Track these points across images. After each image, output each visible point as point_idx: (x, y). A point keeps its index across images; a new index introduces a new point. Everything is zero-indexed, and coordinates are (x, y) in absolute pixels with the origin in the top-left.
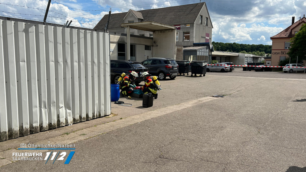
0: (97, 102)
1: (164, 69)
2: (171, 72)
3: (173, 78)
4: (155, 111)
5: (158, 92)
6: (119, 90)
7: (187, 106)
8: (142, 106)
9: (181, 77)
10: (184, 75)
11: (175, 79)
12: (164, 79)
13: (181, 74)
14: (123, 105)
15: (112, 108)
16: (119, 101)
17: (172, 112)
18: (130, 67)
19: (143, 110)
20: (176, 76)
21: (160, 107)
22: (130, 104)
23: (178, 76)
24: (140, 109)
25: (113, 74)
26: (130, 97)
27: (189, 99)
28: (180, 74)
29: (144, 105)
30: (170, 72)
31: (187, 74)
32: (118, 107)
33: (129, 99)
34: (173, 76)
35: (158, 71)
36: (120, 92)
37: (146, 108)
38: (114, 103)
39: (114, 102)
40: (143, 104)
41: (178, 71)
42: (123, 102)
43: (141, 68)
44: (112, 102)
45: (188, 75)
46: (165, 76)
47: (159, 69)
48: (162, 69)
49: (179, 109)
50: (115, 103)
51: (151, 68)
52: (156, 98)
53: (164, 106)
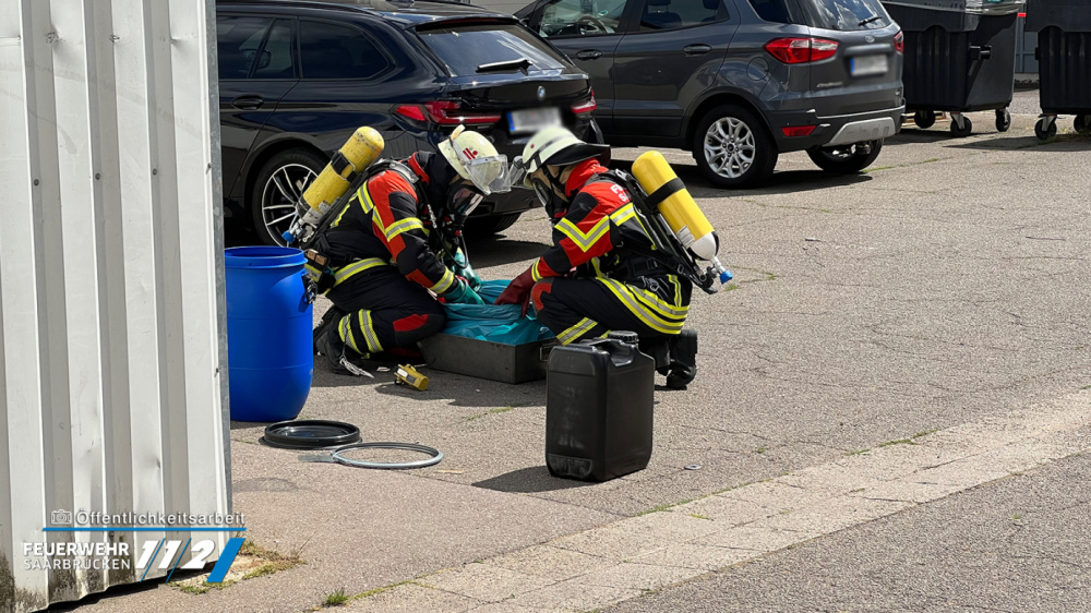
0: (88, 433)
1: (754, 80)
2: (825, 105)
3: (844, 167)
4: (678, 521)
5: (699, 315)
6: (306, 304)
7: (1008, 453)
8: (537, 470)
9: (936, 148)
10: (961, 130)
11: (869, 170)
12: (762, 179)
13: (931, 121)
14: (353, 455)
15: (246, 486)
16: (307, 412)
17: (848, 519)
18: (410, 69)
19: (553, 508)
20: (876, 146)
21: (720, 471)
22: (417, 448)
23: (903, 136)
24: (522, 497)
25: (246, 138)
26: (419, 378)
27: (1025, 379)
28: (925, 120)
29: (560, 462)
30: (815, 102)
31: (991, 115)
32: (300, 481)
33: (405, 388)
34: (844, 148)
35: (693, 92)
36: (317, 321)
37: (586, 489)
38: (263, 441)
39: (260, 431)
40: (552, 448)
41: (895, 87)
42: (352, 429)
43: (518, 77)
44: (235, 433)
45: (1002, 124)
46: (768, 148)
47: (703, 78)
48: (734, 79)
49: (925, 494)
50: (272, 441)
51: (614, 71)
52: (679, 381)
53: (770, 460)
